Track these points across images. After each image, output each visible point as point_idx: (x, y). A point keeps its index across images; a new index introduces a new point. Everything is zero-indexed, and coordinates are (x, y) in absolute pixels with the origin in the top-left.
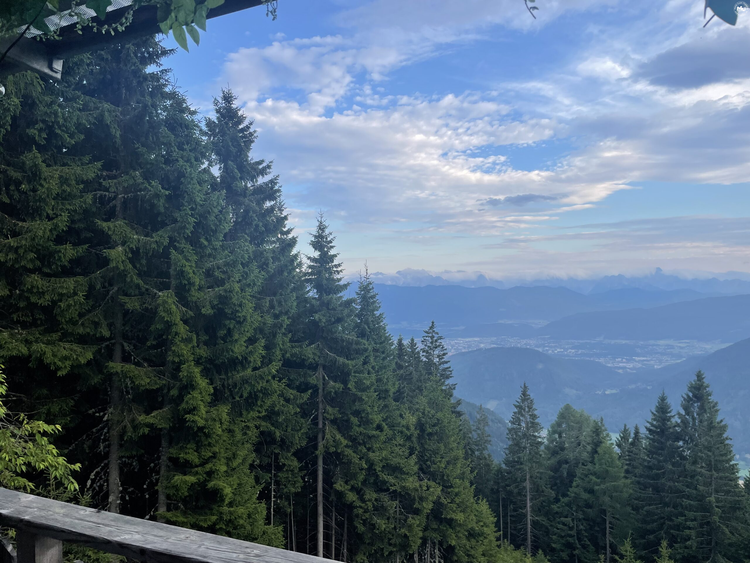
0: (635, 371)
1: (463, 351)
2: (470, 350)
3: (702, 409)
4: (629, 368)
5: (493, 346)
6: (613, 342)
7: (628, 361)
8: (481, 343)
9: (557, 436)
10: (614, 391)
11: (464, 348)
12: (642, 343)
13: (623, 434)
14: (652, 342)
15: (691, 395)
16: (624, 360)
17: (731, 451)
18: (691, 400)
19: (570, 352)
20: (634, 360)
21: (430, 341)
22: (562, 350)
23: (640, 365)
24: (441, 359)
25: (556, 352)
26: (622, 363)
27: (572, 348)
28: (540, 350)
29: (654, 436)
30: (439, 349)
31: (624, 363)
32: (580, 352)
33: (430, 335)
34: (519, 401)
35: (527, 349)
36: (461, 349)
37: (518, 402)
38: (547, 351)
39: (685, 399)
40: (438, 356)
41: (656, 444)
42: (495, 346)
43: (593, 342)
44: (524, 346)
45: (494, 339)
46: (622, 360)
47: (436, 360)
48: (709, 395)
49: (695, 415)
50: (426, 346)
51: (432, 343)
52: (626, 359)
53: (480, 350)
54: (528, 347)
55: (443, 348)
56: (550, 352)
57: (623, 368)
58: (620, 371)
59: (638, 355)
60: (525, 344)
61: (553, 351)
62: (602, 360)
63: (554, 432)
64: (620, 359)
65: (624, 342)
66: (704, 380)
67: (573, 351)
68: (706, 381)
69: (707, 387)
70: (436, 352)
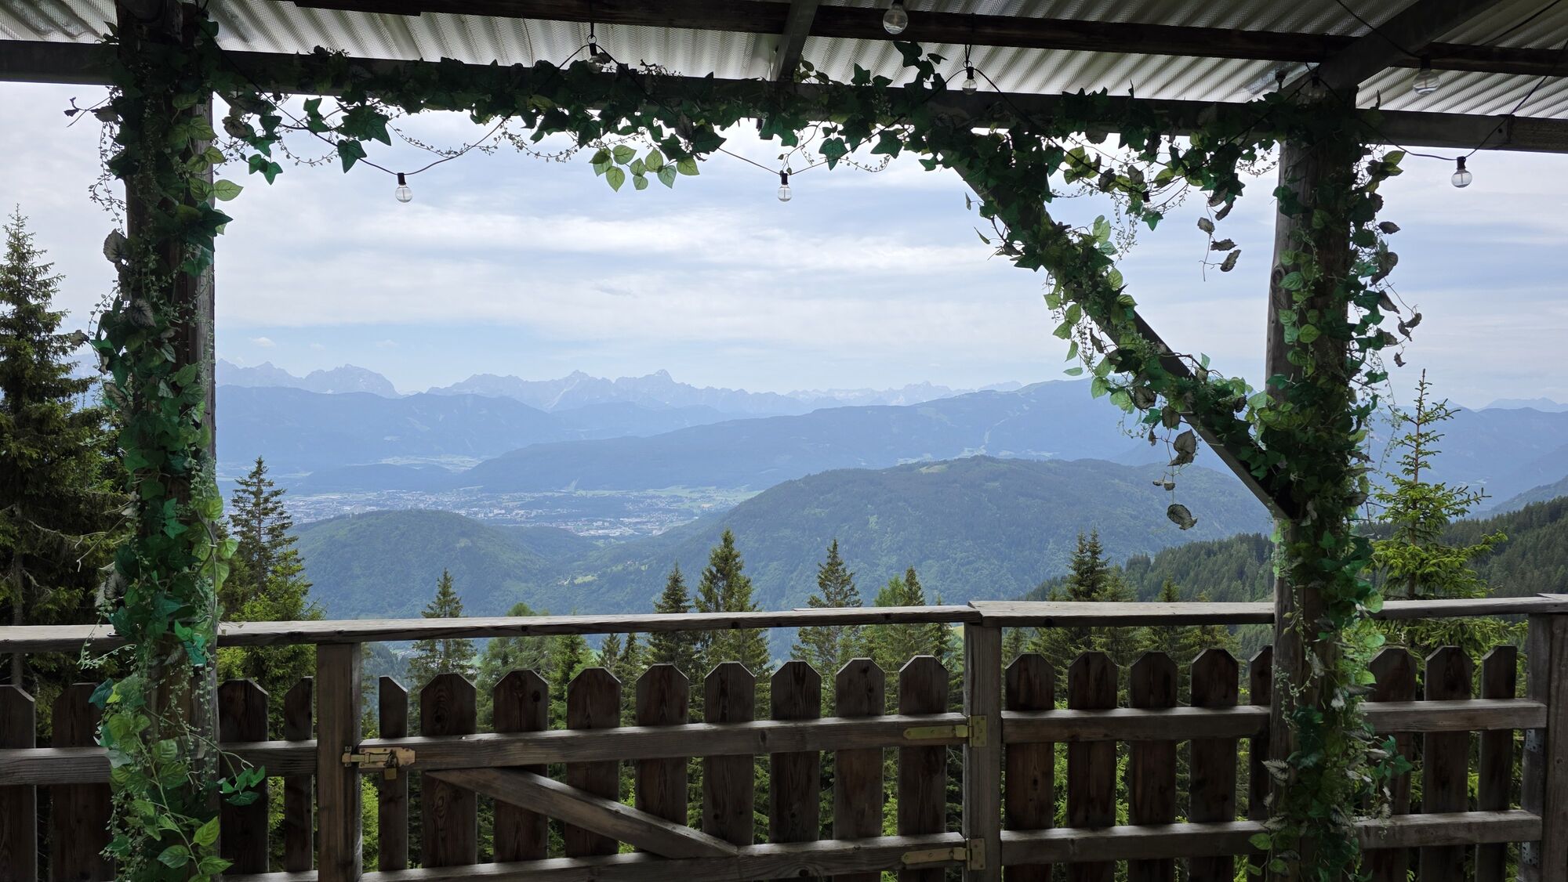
0: (623, 542)
1: (305, 521)
2: (321, 518)
3: (729, 588)
4: (613, 537)
5: (368, 509)
6: (590, 494)
7: (613, 526)
8: (344, 504)
9: (499, 662)
10: (589, 578)
11: (308, 515)
12: (636, 494)
13: (609, 646)
14: (651, 492)
15: (714, 570)
16: (606, 524)
17: (765, 651)
18: (715, 577)
19: (517, 514)
20: (622, 523)
21: (254, 501)
22: (503, 511)
23: (631, 531)
24: (277, 537)
25: (491, 515)
26: (603, 529)
27: (521, 508)
28: (463, 512)
29: (660, 641)
30: (274, 515)
31: (606, 529)
32: (534, 513)
33: (254, 489)
34: (434, 605)
35: (439, 512)
36: (300, 518)
37: (432, 608)
38: (476, 513)
39: (706, 578)
40: (272, 530)
41: (663, 652)
42: (375, 508)
43: (556, 495)
44: (433, 508)
45: (372, 495)
46: (603, 524)
47: (265, 539)
48: (740, 568)
49: (719, 598)
50: (242, 510)
51: (256, 505)
52: (610, 522)
53: (342, 517)
54: (440, 508)
55: (281, 514)
56: (481, 516)
57: (606, 537)
58: (601, 543)
59: (629, 515)
60: (434, 503)
61: (486, 514)
62: (570, 526)
63: (495, 656)
64: (600, 523)
65: (607, 493)
66: (733, 545)
67: (522, 512)
68: (736, 548)
69: (737, 556)
70: (267, 522)
